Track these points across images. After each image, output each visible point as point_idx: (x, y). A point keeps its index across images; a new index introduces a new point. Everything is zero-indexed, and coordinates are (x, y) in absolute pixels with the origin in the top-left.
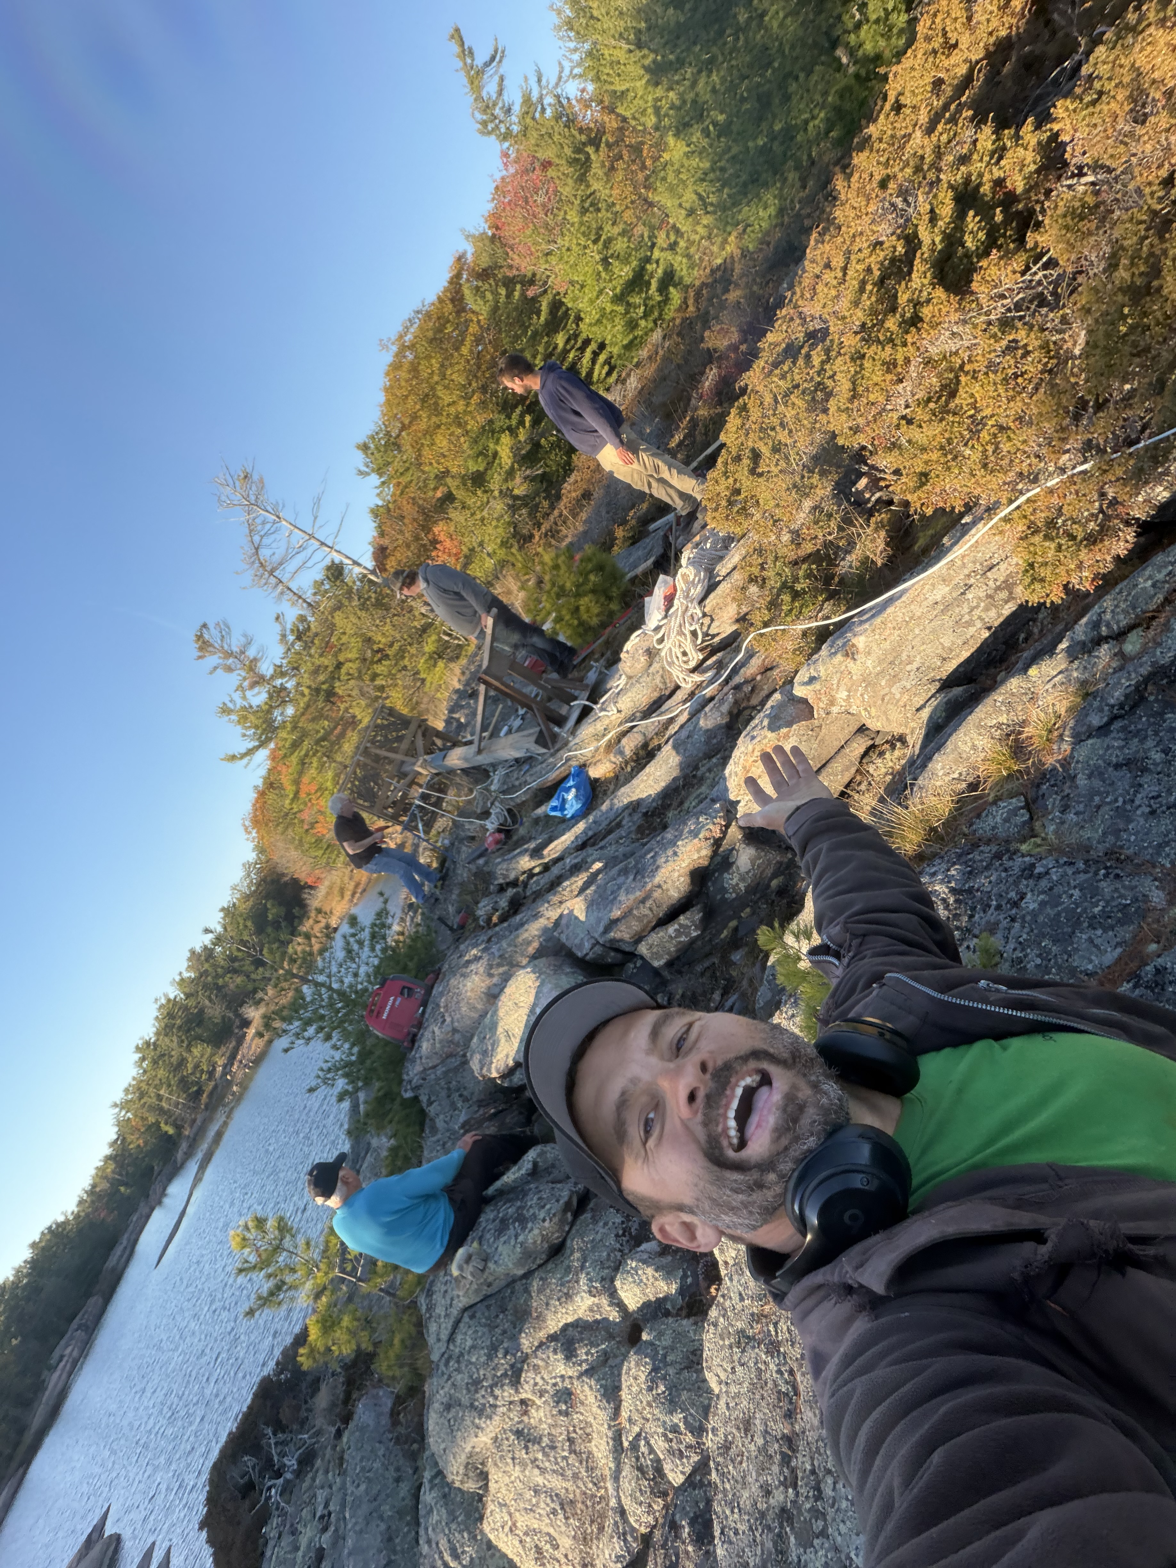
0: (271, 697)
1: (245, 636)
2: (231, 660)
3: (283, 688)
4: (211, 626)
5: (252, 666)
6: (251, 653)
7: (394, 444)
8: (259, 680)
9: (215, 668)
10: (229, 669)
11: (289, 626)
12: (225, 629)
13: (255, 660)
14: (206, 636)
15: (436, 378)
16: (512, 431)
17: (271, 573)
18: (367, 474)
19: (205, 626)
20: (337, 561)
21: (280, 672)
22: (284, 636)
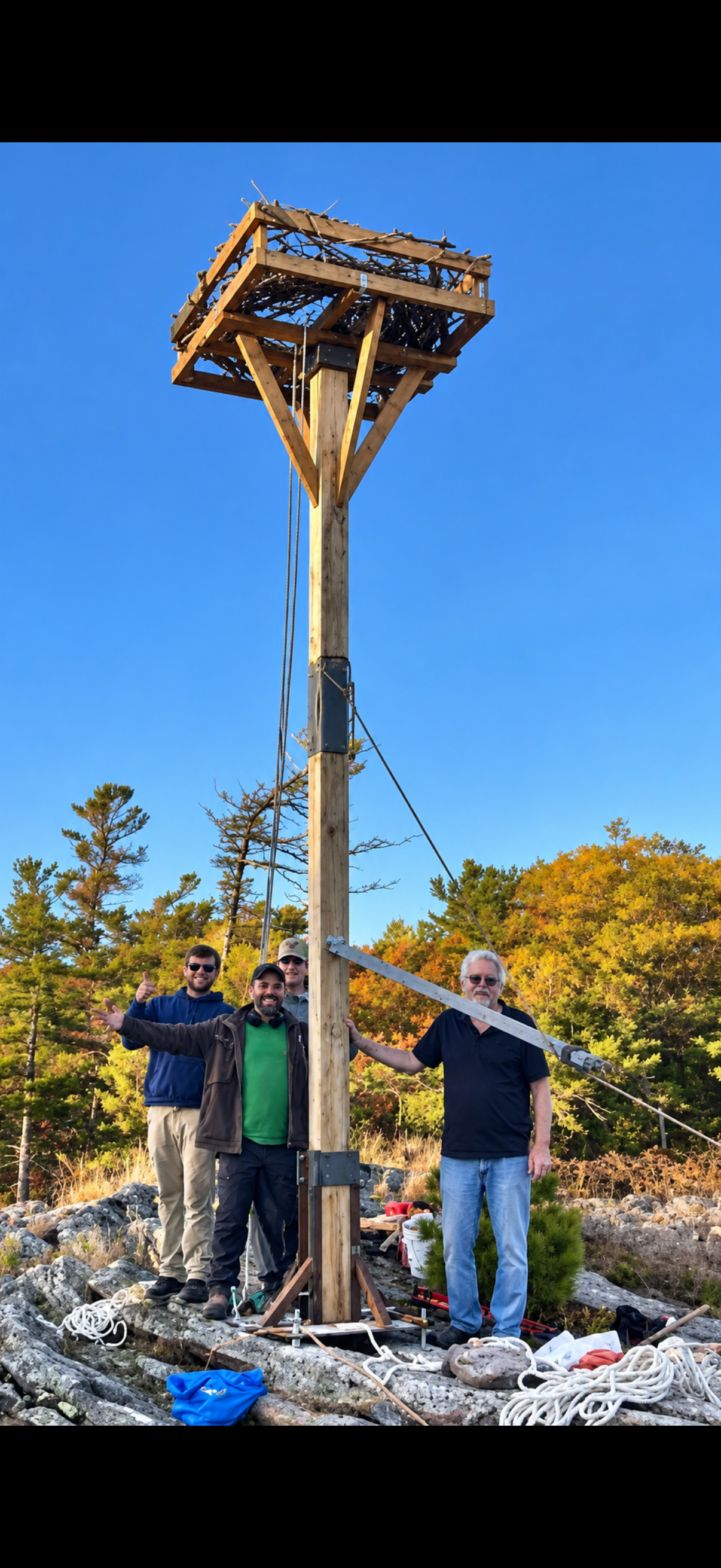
0: (73, 926)
1: (141, 850)
2: (96, 849)
3: (96, 935)
4: (132, 803)
5: (108, 880)
6: (123, 870)
7: (504, 908)
8: (90, 901)
9: (76, 836)
10: (83, 852)
11: (186, 900)
12: (138, 820)
13: (115, 879)
14: (113, 805)
15: (622, 914)
16: (625, 1050)
17: (250, 837)
18: (442, 895)
19: (127, 793)
20: (307, 917)
21: (118, 918)
22: (168, 901)
